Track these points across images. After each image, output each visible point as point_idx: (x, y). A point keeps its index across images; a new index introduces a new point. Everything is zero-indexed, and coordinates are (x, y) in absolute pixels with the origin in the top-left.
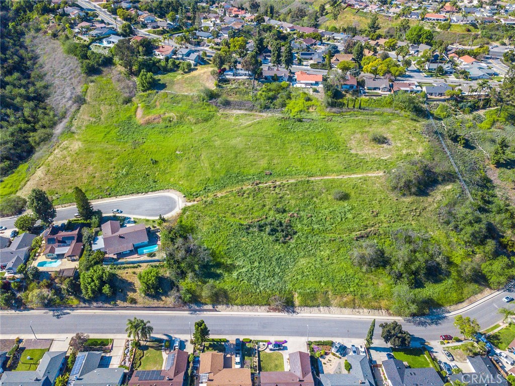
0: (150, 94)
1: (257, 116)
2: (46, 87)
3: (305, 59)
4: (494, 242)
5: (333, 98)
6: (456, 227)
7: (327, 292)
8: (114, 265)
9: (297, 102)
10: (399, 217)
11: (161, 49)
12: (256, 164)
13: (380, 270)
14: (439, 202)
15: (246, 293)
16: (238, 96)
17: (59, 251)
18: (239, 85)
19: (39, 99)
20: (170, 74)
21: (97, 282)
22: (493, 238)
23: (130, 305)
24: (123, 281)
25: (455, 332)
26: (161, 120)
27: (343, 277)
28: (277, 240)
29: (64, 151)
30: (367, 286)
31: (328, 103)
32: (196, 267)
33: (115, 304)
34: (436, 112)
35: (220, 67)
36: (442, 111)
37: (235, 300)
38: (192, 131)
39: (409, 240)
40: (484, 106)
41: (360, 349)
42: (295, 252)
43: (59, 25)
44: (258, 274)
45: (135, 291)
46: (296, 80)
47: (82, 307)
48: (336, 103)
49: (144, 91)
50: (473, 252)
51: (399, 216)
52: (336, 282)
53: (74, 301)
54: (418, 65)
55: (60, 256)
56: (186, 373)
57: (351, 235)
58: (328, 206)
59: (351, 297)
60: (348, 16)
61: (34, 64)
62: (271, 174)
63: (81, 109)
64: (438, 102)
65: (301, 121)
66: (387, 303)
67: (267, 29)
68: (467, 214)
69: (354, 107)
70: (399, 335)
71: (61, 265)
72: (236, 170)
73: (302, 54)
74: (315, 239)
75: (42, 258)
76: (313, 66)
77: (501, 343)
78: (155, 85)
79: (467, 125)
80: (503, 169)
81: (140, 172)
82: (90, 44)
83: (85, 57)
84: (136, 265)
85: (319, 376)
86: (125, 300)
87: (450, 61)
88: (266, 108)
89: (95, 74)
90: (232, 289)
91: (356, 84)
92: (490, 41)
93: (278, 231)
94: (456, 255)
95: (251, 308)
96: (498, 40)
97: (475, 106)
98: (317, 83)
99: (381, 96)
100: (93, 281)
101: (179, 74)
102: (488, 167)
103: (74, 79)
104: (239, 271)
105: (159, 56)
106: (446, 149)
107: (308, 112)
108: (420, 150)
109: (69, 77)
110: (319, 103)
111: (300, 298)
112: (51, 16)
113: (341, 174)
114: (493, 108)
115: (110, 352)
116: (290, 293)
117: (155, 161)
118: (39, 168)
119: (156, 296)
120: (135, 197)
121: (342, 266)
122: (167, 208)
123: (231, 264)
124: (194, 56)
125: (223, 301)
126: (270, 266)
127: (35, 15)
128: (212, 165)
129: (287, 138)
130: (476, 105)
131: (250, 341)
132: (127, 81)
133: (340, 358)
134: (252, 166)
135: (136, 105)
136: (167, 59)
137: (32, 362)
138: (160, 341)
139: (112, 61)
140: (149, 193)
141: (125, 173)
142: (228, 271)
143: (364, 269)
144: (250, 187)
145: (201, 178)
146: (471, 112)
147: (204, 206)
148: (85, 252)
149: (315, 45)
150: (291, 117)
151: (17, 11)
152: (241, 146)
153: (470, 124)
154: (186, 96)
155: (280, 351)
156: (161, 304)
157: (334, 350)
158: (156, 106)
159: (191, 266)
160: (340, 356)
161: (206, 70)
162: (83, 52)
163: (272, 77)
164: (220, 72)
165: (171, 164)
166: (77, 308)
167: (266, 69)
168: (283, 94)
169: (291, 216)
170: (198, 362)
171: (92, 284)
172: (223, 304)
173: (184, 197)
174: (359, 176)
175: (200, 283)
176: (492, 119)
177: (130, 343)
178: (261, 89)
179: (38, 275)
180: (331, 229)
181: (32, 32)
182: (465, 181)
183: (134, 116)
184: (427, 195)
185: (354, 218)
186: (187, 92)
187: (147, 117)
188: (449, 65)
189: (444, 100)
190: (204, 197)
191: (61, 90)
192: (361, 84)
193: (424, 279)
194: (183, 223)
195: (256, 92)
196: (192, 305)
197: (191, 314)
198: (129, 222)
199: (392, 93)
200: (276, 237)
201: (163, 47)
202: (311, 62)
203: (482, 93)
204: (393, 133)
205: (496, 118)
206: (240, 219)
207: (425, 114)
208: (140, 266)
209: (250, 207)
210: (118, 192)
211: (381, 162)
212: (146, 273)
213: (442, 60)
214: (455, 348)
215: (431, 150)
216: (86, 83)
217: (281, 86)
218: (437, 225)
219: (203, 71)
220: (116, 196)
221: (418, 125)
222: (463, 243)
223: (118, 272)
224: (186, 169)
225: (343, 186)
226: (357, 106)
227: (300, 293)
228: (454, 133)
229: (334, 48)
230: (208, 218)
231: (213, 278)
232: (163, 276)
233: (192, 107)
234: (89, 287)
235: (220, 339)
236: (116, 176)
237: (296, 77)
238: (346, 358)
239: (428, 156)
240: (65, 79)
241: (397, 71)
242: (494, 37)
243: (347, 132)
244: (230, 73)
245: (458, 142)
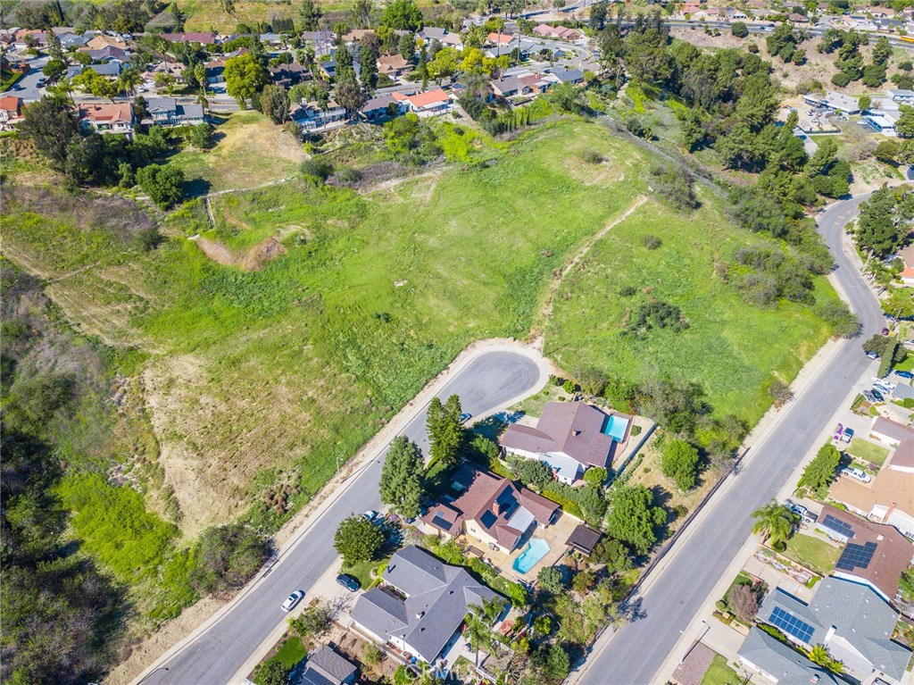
0: (193, 208)
1: (425, 179)
9: (450, 140)
12: (518, 249)
13: (782, 302)
14: (714, 207)
16: (359, 158)
23: (685, 520)
26: (285, 248)
29: (175, 391)
31: (494, 128)
33: (671, 533)
34: (593, 105)
36: (598, 103)
37: (749, 421)
38: (364, 242)
46: (412, 107)
47: (644, 576)
48: (503, 124)
49: (169, 208)
58: (655, 260)
62: (552, 254)
69: (522, 124)
71: (548, 542)
72: (511, 269)
84: (636, 459)
86: (674, 517)
88: (421, 163)
97: (614, 89)
99: (531, 100)
100: (638, 518)
101: (197, 153)
102: (685, 155)
106: (650, 147)
107: (479, 151)
108: (637, 156)
110: (478, 134)
113: (615, 217)
114: (624, 87)
115: (767, 585)
117: (386, 315)
118: (156, 455)
125: (743, 432)
128: (474, 278)
129: (504, 196)
134: (517, 253)
135: (186, 242)
136: (141, 131)
140: (452, 365)
143: (773, 309)
144: (558, 282)
145: (490, 302)
147: (557, 336)
150: (470, 164)
152: (470, 233)
153: (629, 111)
154: (277, 188)
156: (708, 485)
157: (871, 401)
158: (235, 227)
160: (882, 402)
165: (413, 306)
168: (423, 133)
169: (647, 291)
172: (746, 436)
173: (515, 339)
174: (632, 210)
177: (762, 555)
178: (385, 136)
183: (212, 264)
184: (700, 204)
186: (264, 180)
187: (250, 253)
189: (586, 88)
190: (538, 324)
195: (381, 143)
197: (736, 474)
200: (671, 325)
205: (639, 97)
207: (589, 112)
208: (643, 456)
210: (398, 397)
211: (627, 185)
215: (642, 152)
217: (409, 121)
219: (240, 135)
221: (598, 126)
224: (448, 302)
225: (636, 229)
226: (524, 121)
228: (640, 125)
238: (887, 400)
239: (653, 160)
243: (553, 161)
244: (308, 122)
245: (644, 135)
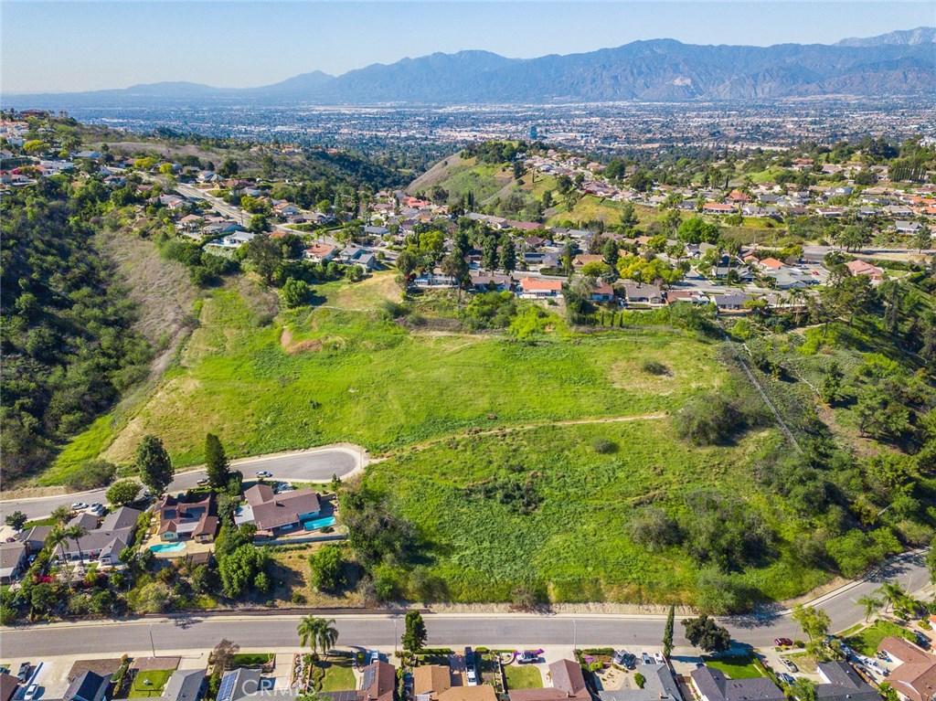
0: (302, 311)
1: (469, 339)
2: (132, 307)
3: (532, 263)
4: (839, 508)
5: (580, 312)
6: (781, 489)
7: (597, 580)
8: (269, 545)
9: (526, 319)
10: (696, 476)
11: (315, 248)
12: (471, 405)
13: (675, 549)
14: (752, 454)
15: (474, 584)
16: (437, 311)
17: (181, 528)
18: (438, 297)
19: (121, 324)
20: (331, 283)
21: (246, 569)
22: (837, 503)
23: (296, 606)
24: (286, 571)
25: (797, 634)
26: (321, 348)
27: (620, 559)
28: (514, 511)
29: (173, 394)
30: (657, 571)
31: (573, 320)
32: (398, 545)
33: (273, 606)
34: (734, 330)
35: (409, 271)
36: (742, 330)
37: (459, 595)
38: (371, 361)
39: (713, 506)
40: (801, 322)
41: (656, 658)
42: (544, 526)
43: (151, 220)
44: (490, 557)
45: (303, 584)
46: (522, 289)
47: (220, 611)
48: (584, 319)
49: (291, 307)
50: (811, 524)
51: (695, 474)
52: (610, 567)
53: (208, 601)
54: (701, 270)
55: (185, 536)
56: (395, 693)
57: (626, 502)
58: (587, 461)
59: (634, 587)
60: (588, 206)
61: (111, 275)
62: (496, 418)
63: (194, 334)
64: (735, 318)
65: (535, 345)
66: (690, 595)
67: (469, 224)
68: (795, 468)
69: (612, 324)
70: (713, 632)
71: (186, 548)
72: (443, 413)
73: (527, 256)
74: (571, 507)
75: (155, 540)
76: (543, 271)
77: (867, 647)
78: (309, 299)
79: (781, 349)
80: (841, 410)
81: (293, 420)
82: (204, 244)
83: (197, 262)
84: (303, 545)
85: (597, 694)
86: (288, 598)
87: (747, 265)
88: (481, 328)
89: (213, 286)
90: (454, 577)
91: (612, 293)
92: (803, 240)
93: (515, 498)
94: (786, 529)
95: (482, 606)
96: (815, 238)
97: (789, 323)
98: (553, 293)
99: (650, 309)
100: (240, 567)
101: (344, 283)
102: (818, 406)
103: (178, 294)
104: (461, 554)
105: (313, 258)
106: (754, 382)
107: (544, 333)
108: (717, 382)
109: (171, 292)
110: (560, 320)
111: (557, 591)
112: (138, 208)
113: (601, 418)
114: (815, 326)
115: (272, 672)
116: (541, 582)
117: (318, 404)
118: (132, 419)
119: (337, 591)
120: (289, 455)
121: (616, 544)
122: (342, 468)
123: (447, 545)
124: (365, 258)
125: (439, 597)
126: (507, 546)
127: (111, 206)
128: (405, 407)
129: (516, 368)
130: (791, 321)
131: (487, 652)
132: (265, 295)
133: (627, 672)
134: (466, 406)
135: (279, 328)
136: (325, 263)
137: (151, 688)
138: (349, 655)
139: (238, 267)
140: (312, 449)
141: (270, 423)
142: (445, 554)
143: (650, 548)
144: (466, 436)
145: (390, 425)
146: (784, 331)
147: (398, 463)
148: (223, 528)
149: (543, 245)
150: (520, 339)
151: (82, 200)
152: (447, 380)
153: (785, 347)
154: (359, 313)
155: (534, 665)
156: (344, 603)
157: (616, 661)
158: (311, 328)
159: (389, 544)
160: (626, 669)
161: (385, 277)
162: (194, 257)
163: (487, 286)
164: (409, 280)
165: (342, 407)
166: (213, 612)
167: (478, 275)
168: (506, 308)
169: (532, 475)
170: (412, 680)
171: (240, 572)
172: (440, 602)
173: (367, 452)
175: (403, 571)
176: (816, 340)
177: (302, 658)
178: (471, 302)
179: (152, 563)
180: (595, 494)
181: (107, 230)
182: (787, 426)
183: (277, 343)
184: (734, 444)
185: (627, 478)
186: (358, 307)
187: (300, 344)
188: (746, 269)
189: (744, 315)
190: (398, 451)
191: (157, 310)
192: (620, 293)
193: (741, 561)
194: (369, 487)
195: (463, 306)
196: (393, 604)
197: (392, 617)
198: (285, 488)
199: (667, 304)
200: (513, 506)
201: (317, 247)
202: (542, 266)
203: (796, 305)
204: (674, 359)
205: (822, 339)
206: (455, 482)
207: (720, 335)
208: (310, 547)
209: (469, 465)
210: (262, 449)
211: (661, 400)
212: (321, 554)
213: (735, 264)
214: (798, 655)
215: (732, 383)
216: (200, 297)
217: (501, 297)
218: (753, 487)
219: (380, 279)
220: (259, 454)
221: (709, 348)
222: (794, 511)
223: (276, 556)
224: (365, 413)
225: (607, 433)
226: (617, 322)
227: (557, 583)
228: (764, 359)
229: (574, 247)
230: (406, 481)
231: (422, 563)
232: (345, 560)
233: (368, 327)
234: (235, 576)
235: (441, 650)
236: (256, 427)
237: (521, 285)
238: (636, 671)
239: (729, 391)
240: (163, 294)
241: (670, 276)
242: (808, 234)
243: (605, 359)
244: (423, 280)
245: (770, 372)
